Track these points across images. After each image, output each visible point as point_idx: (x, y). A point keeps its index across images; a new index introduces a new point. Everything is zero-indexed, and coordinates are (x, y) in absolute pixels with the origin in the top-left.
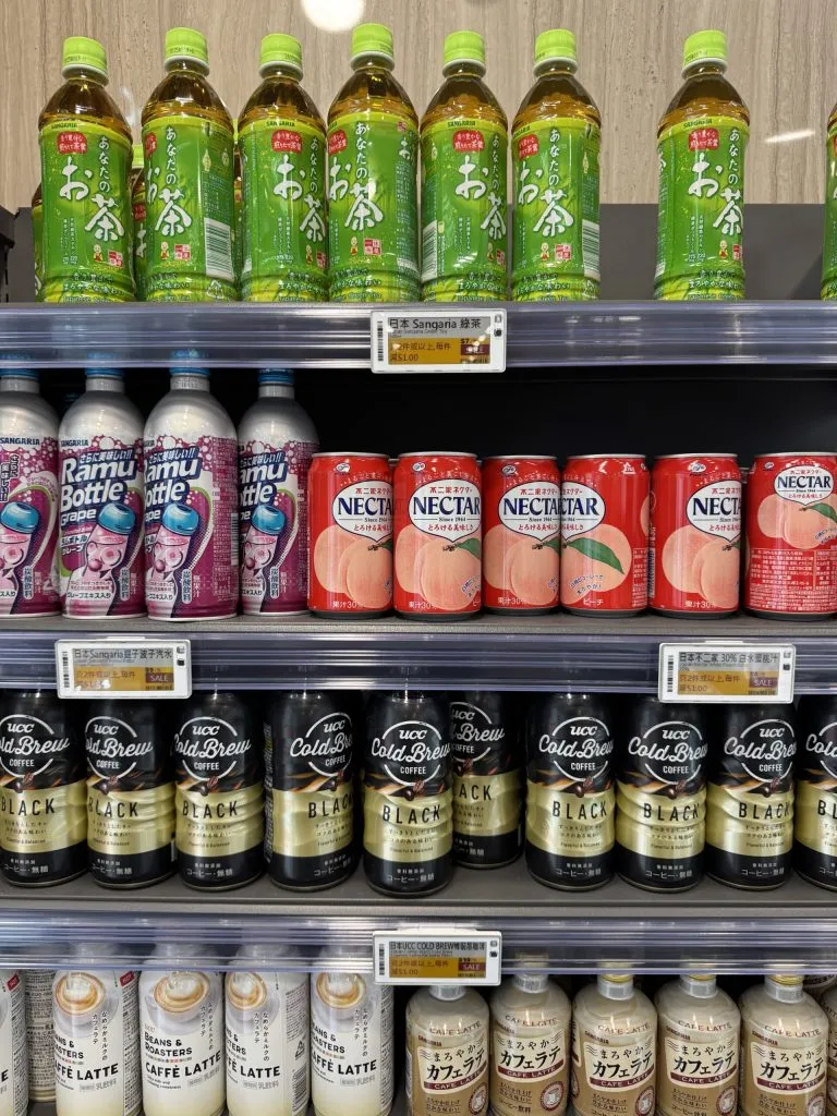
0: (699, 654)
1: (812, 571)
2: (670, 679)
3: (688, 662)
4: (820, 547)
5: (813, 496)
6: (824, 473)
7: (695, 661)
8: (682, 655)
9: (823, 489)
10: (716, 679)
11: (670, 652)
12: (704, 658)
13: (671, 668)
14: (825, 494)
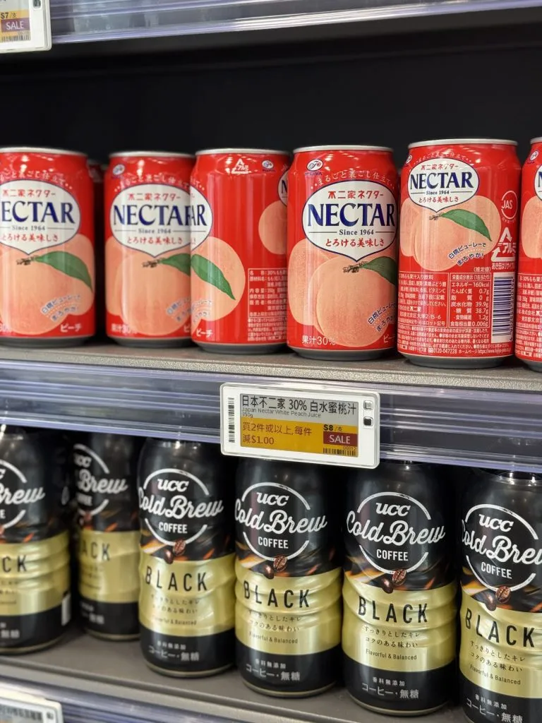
0: (264, 397)
1: (445, 301)
2: (232, 427)
3: (251, 407)
4: (455, 269)
5: (446, 199)
6: (461, 168)
7: (260, 406)
8: (244, 398)
9: (460, 189)
10: (284, 430)
11: (230, 394)
12: (270, 403)
13: (231, 413)
14: (462, 198)
